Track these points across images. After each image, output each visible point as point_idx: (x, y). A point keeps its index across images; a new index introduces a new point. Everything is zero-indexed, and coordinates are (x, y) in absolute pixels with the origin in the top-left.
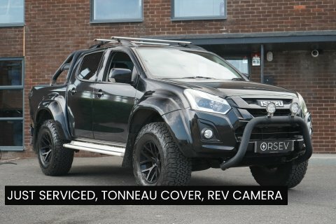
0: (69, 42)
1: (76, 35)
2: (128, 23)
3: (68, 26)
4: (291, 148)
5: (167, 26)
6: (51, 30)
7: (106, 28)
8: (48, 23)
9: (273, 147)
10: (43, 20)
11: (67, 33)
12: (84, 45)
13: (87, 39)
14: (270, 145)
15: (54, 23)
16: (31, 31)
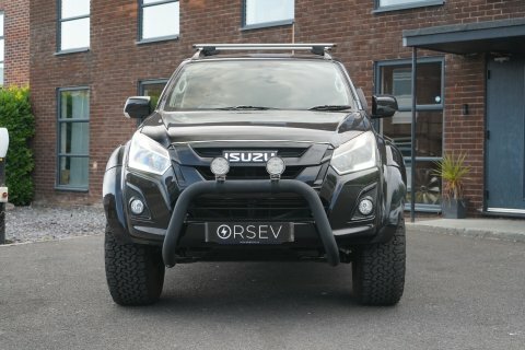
0: (347, 43)
1: (356, 32)
2: (423, 8)
3: (345, 19)
4: (289, 236)
5: (480, 9)
6: (325, 27)
7: (394, 18)
8: (322, 17)
9: (245, 233)
10: (316, 13)
11: (345, 30)
12: (366, 47)
13: (369, 38)
14: (238, 230)
15: (328, 16)
16: (302, 30)
